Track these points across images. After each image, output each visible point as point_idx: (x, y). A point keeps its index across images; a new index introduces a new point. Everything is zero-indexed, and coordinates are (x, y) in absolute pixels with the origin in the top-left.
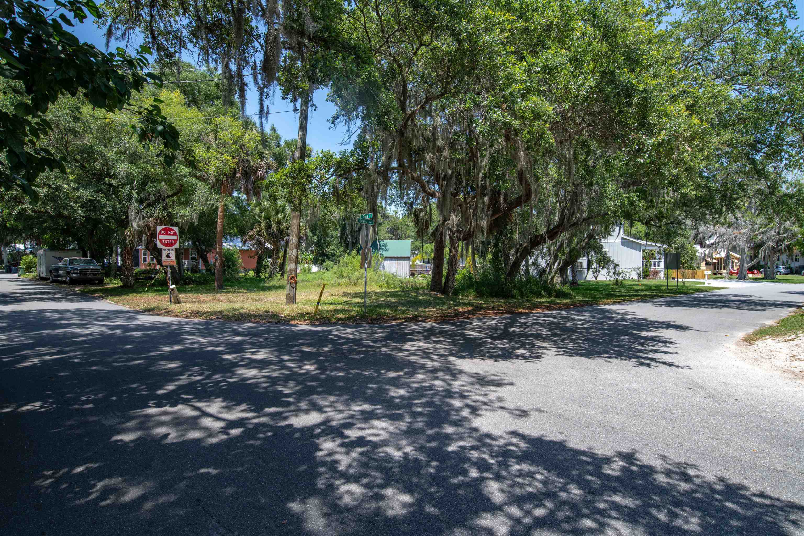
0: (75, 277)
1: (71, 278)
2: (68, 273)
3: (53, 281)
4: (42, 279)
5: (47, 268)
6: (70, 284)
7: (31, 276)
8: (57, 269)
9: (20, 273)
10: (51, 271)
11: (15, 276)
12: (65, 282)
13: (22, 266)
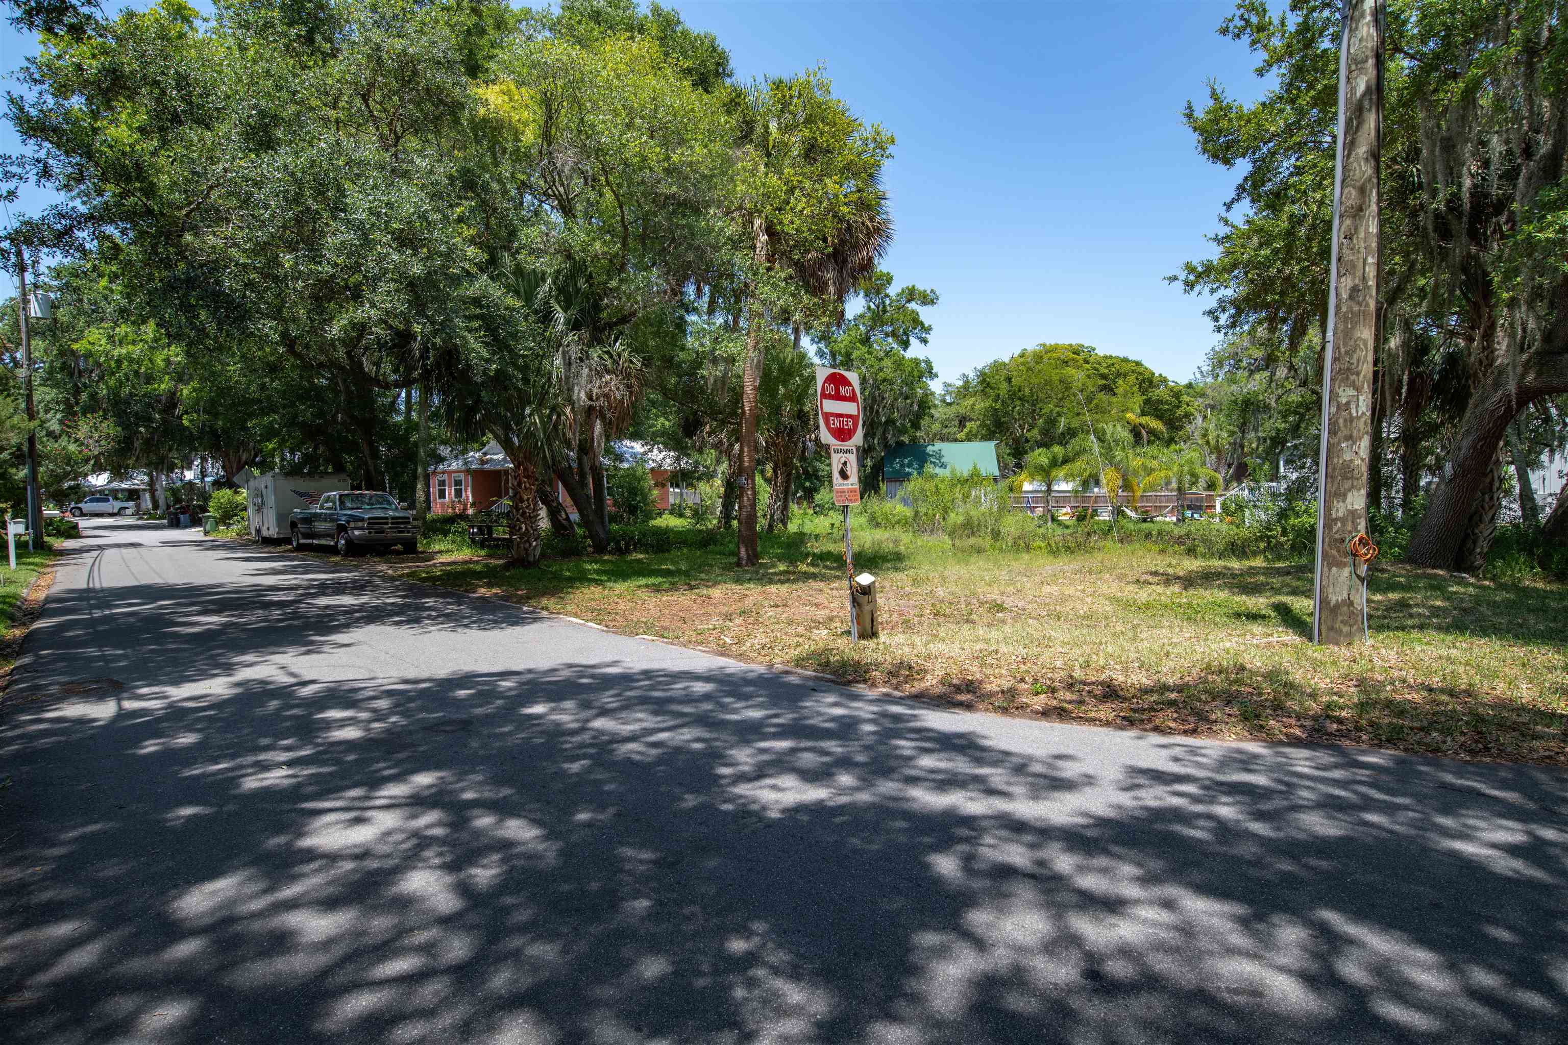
0: (358, 537)
1: (350, 542)
2: (342, 529)
3: (301, 548)
4: (268, 541)
5: (280, 518)
6: (346, 555)
7: (230, 533)
8: (309, 520)
9: (208, 527)
10: (293, 525)
11: (195, 533)
12: (334, 550)
13: (212, 512)
